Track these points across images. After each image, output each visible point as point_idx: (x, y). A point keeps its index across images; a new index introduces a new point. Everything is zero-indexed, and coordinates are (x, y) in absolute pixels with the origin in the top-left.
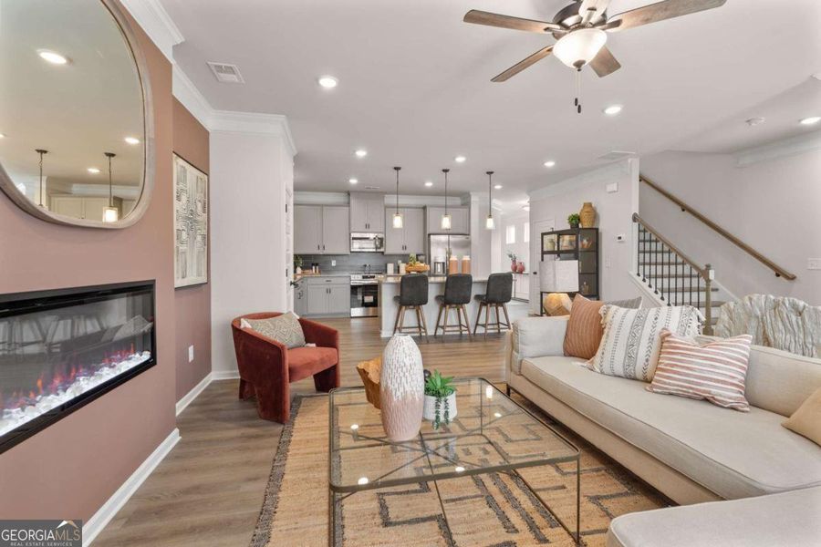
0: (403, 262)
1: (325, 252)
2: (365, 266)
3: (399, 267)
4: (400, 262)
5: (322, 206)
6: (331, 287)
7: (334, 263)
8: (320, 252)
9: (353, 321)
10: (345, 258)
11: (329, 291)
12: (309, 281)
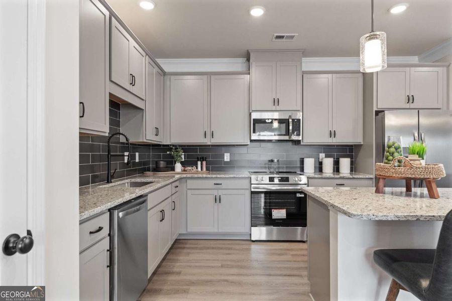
0: (327, 156)
1: (216, 140)
2: (272, 161)
3: (321, 163)
4: (322, 155)
5: (209, 74)
6: (220, 193)
7: (227, 157)
8: (208, 141)
9: (254, 247)
10: (243, 150)
11: (218, 200)
12: (191, 184)
